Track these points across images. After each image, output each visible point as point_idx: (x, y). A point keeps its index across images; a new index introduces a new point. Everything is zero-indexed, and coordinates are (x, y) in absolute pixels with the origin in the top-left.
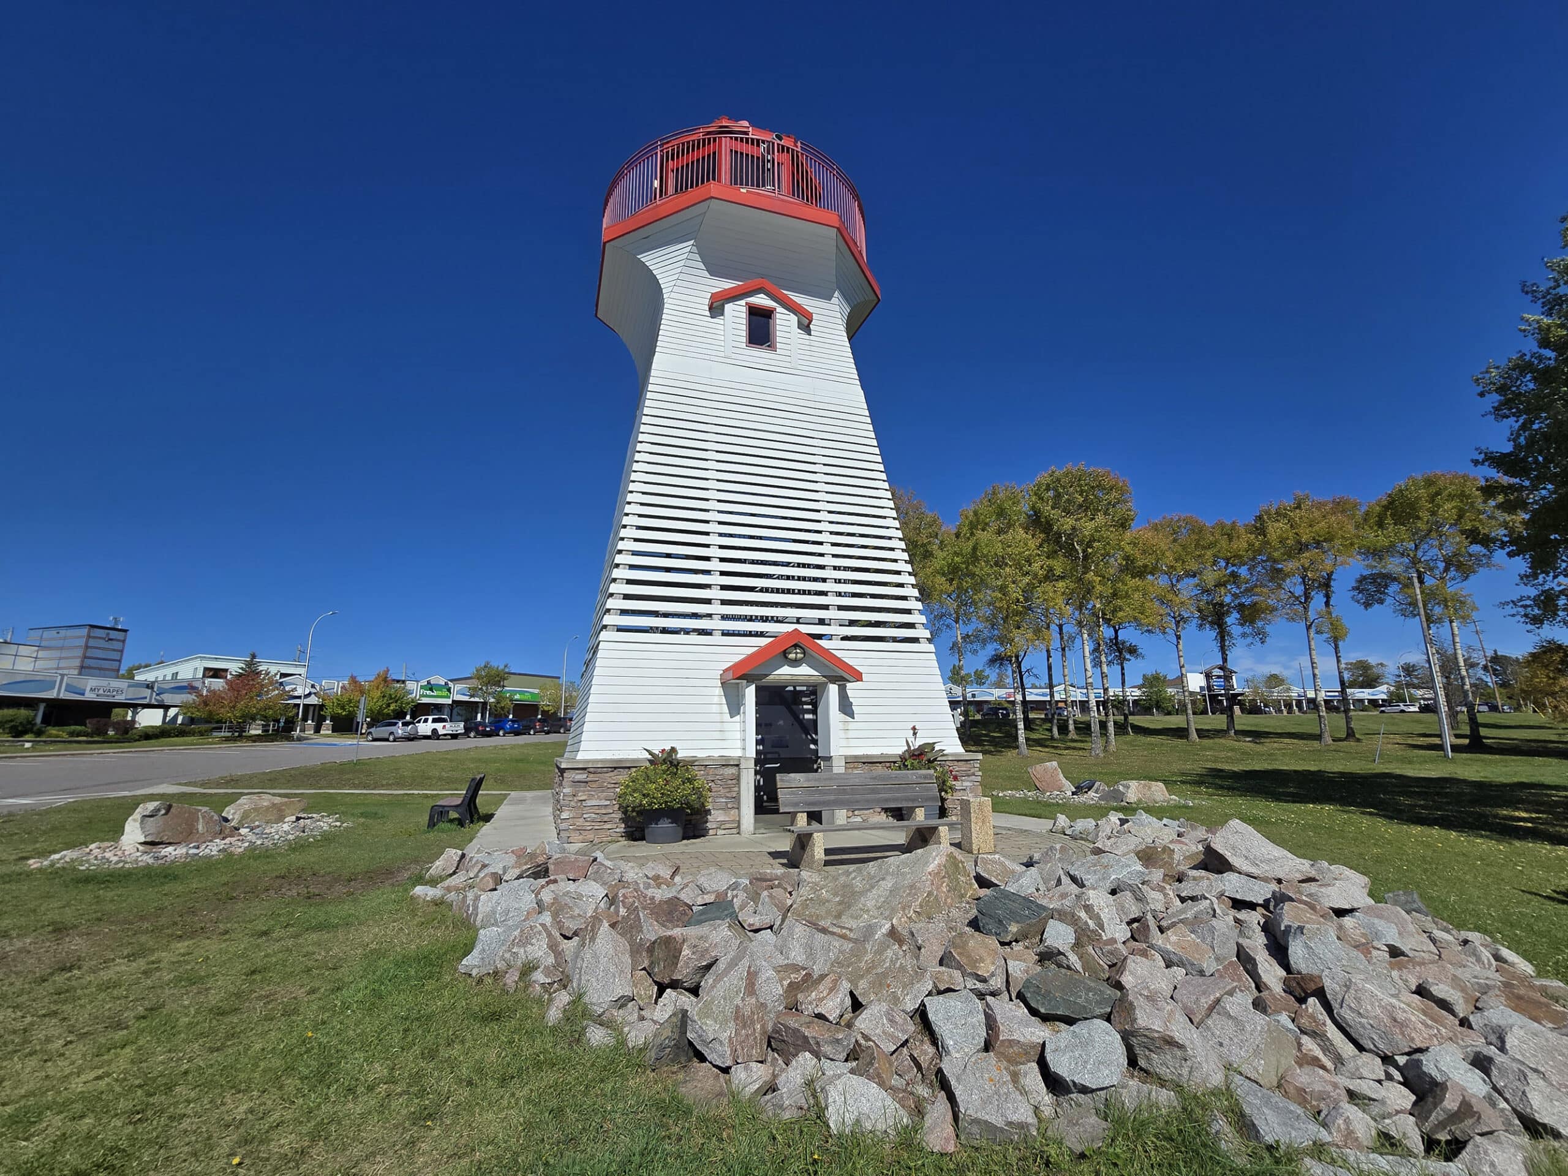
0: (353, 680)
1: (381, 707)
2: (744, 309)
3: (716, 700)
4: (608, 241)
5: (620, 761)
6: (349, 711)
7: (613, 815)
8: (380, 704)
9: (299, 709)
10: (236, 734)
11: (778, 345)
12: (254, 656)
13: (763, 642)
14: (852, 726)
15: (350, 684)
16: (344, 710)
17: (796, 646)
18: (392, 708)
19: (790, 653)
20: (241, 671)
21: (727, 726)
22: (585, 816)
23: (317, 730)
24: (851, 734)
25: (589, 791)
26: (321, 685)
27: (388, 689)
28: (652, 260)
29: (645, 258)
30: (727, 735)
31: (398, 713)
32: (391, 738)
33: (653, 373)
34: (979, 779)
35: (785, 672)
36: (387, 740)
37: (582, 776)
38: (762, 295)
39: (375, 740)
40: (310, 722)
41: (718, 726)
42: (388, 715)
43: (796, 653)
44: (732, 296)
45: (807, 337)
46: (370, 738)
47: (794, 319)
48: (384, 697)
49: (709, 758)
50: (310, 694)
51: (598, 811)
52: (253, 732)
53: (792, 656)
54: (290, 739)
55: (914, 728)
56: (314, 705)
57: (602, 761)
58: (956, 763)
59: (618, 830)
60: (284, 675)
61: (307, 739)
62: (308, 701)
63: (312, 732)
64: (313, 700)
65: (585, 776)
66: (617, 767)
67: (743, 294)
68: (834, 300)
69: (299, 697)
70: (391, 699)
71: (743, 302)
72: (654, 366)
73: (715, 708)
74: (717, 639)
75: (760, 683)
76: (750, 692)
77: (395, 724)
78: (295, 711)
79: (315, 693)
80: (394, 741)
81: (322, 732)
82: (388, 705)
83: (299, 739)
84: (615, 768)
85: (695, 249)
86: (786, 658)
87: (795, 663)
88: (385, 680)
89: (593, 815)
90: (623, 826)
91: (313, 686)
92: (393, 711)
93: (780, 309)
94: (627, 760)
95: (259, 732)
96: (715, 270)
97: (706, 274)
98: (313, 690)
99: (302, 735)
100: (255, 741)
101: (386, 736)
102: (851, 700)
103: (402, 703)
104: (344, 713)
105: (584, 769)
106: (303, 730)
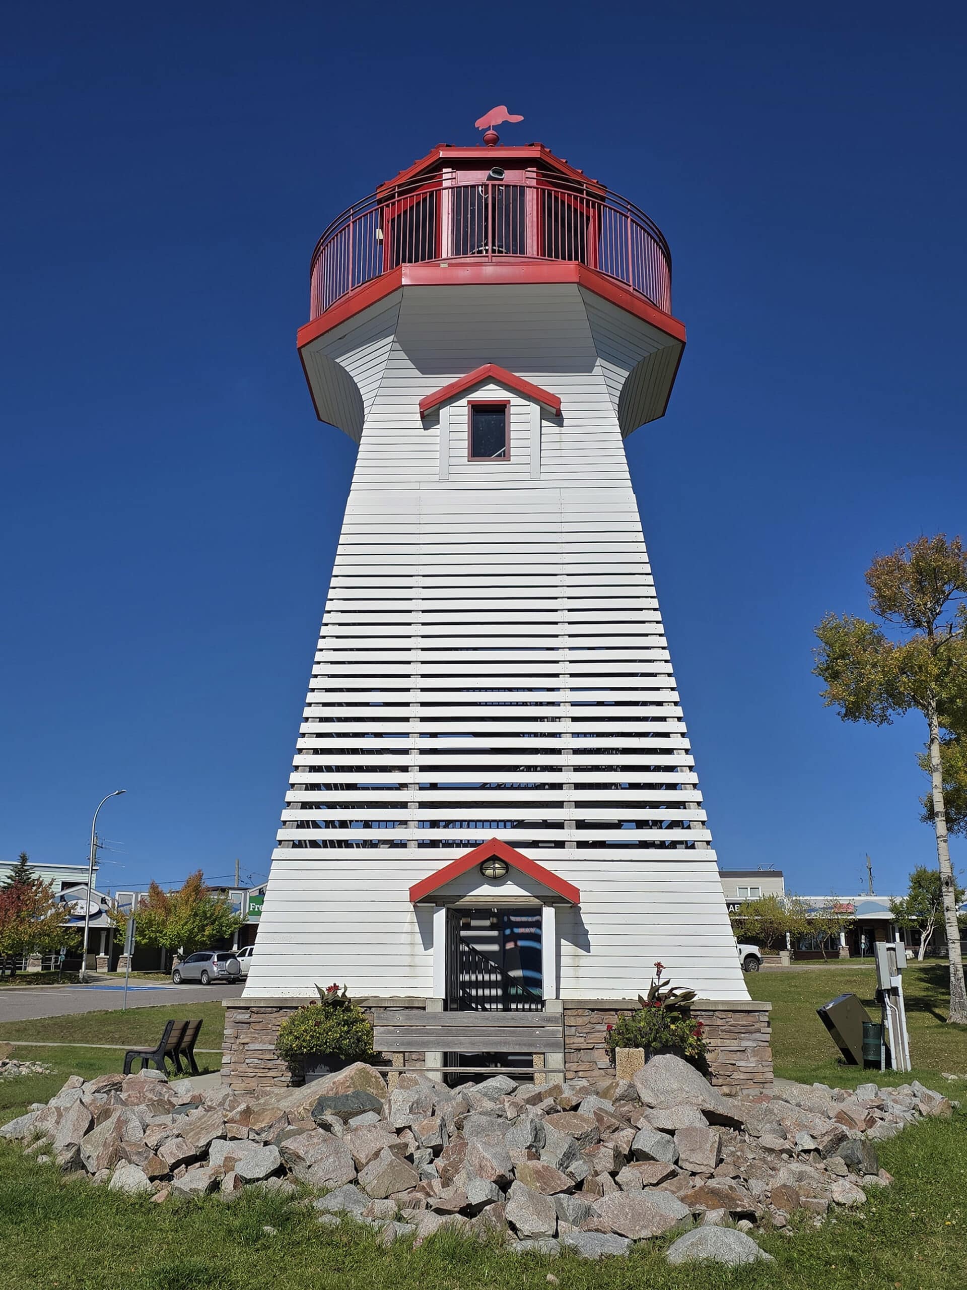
0: (155, 891)
1: (191, 931)
2: (465, 411)
3: (407, 927)
4: (304, 346)
5: (286, 999)
6: (150, 938)
7: (278, 1062)
8: (189, 926)
9: (83, 936)
10: (8, 972)
11: (513, 452)
12: (24, 859)
13: (460, 853)
14: (583, 961)
15: (150, 896)
16: (144, 936)
17: (494, 859)
18: (207, 933)
19: (487, 869)
20: (9, 881)
21: (418, 960)
22: (247, 1061)
23: (113, 967)
24: (582, 972)
25: (251, 1033)
26: (113, 900)
27: (202, 904)
28: (352, 363)
29: (345, 362)
30: (419, 971)
31: (218, 940)
32: (204, 980)
33: (346, 520)
34: (768, 1037)
35: (485, 892)
36: (199, 982)
37: (244, 1016)
38: (492, 386)
39: (183, 982)
40: (102, 955)
41: (407, 960)
42: (203, 943)
43: (494, 869)
44: (449, 397)
45: (557, 429)
46: (177, 979)
47: (535, 409)
48: (196, 915)
49: (392, 999)
50: (100, 913)
51: (261, 1057)
52: (31, 970)
53: (489, 872)
54: (74, 980)
55: (659, 966)
56: (107, 930)
57: (265, 999)
58: (730, 1014)
59: (283, 1079)
60: (66, 885)
61: (97, 979)
62: (94, 924)
63: (106, 970)
64: (104, 922)
65: (247, 1016)
66: (281, 1006)
67: (464, 390)
68: (597, 370)
69: (83, 918)
70: (206, 918)
71: (464, 402)
72: (348, 510)
73: (405, 938)
74: (413, 852)
75: (451, 906)
76: (440, 918)
77: (208, 958)
78: (78, 938)
79: (106, 911)
80: (208, 983)
81: (119, 970)
82: (202, 929)
83: (87, 980)
84: (281, 1008)
85: (397, 346)
86: (484, 874)
87: (496, 881)
88: (197, 890)
89: (256, 1061)
90: (290, 1074)
91: (103, 901)
92: (211, 936)
93: (515, 400)
94: (292, 999)
95: (38, 969)
96: (426, 367)
97: (417, 373)
98: (104, 907)
99: (91, 973)
100: (29, 983)
101: (196, 975)
102: (586, 927)
103: (221, 925)
104: (143, 942)
105: (247, 1008)
106: (92, 967)
